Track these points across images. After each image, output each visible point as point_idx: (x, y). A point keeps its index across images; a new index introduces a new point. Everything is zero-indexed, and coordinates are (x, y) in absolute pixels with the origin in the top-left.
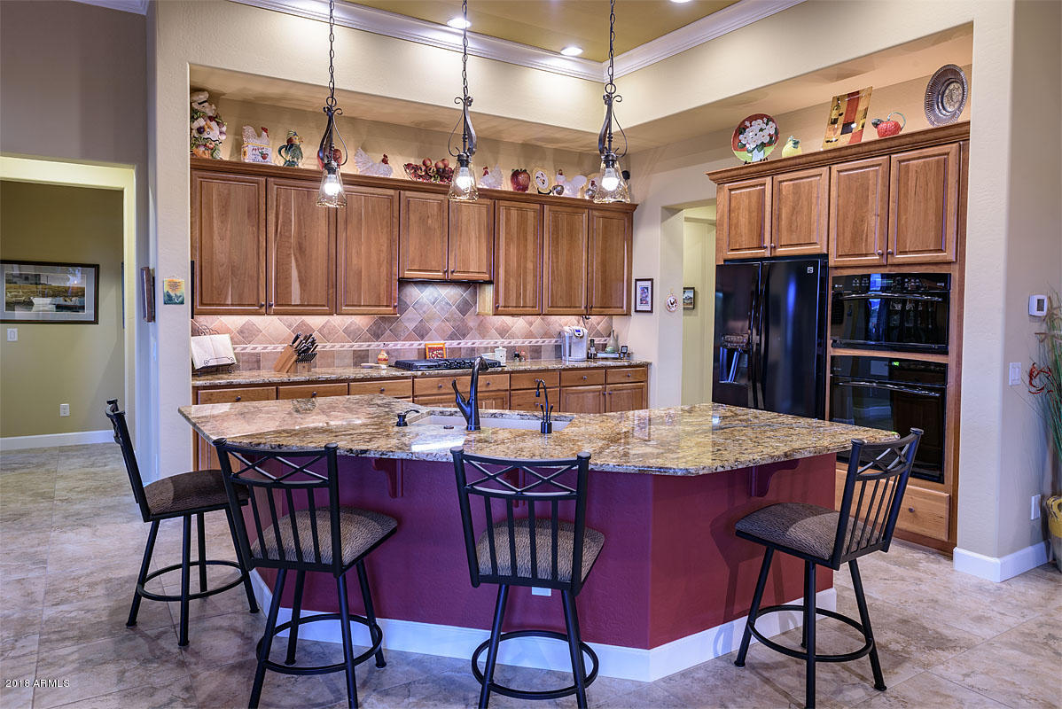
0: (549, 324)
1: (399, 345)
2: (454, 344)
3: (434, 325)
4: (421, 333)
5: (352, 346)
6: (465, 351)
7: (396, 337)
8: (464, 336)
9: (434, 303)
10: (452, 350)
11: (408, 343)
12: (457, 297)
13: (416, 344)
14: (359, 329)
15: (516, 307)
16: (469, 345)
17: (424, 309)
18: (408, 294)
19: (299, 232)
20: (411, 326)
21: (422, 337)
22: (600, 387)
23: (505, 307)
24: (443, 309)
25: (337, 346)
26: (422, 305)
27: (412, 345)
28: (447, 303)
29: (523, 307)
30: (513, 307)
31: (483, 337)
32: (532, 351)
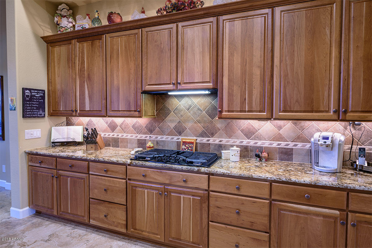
0: (302, 129)
1: (165, 138)
2: (205, 140)
3: (189, 125)
4: (179, 131)
5: (137, 137)
6: (213, 146)
7: (162, 133)
8: (212, 135)
9: (188, 109)
10: (203, 145)
11: (170, 137)
12: (207, 104)
13: (175, 138)
14: (141, 126)
15: (241, 111)
16: (217, 142)
17: (181, 114)
18: (171, 103)
19: (88, 68)
20: (172, 125)
21: (180, 133)
22: (337, 212)
23: (229, 111)
24: (195, 113)
25: (129, 136)
26: (180, 110)
27: (173, 139)
28: (199, 109)
29: (249, 111)
30: (237, 111)
31: (230, 137)
32: (282, 153)
